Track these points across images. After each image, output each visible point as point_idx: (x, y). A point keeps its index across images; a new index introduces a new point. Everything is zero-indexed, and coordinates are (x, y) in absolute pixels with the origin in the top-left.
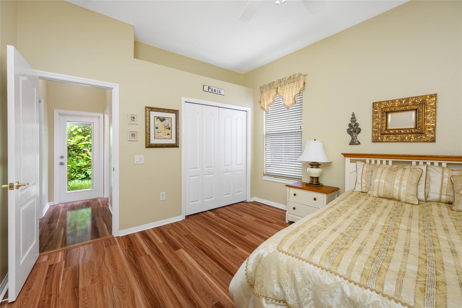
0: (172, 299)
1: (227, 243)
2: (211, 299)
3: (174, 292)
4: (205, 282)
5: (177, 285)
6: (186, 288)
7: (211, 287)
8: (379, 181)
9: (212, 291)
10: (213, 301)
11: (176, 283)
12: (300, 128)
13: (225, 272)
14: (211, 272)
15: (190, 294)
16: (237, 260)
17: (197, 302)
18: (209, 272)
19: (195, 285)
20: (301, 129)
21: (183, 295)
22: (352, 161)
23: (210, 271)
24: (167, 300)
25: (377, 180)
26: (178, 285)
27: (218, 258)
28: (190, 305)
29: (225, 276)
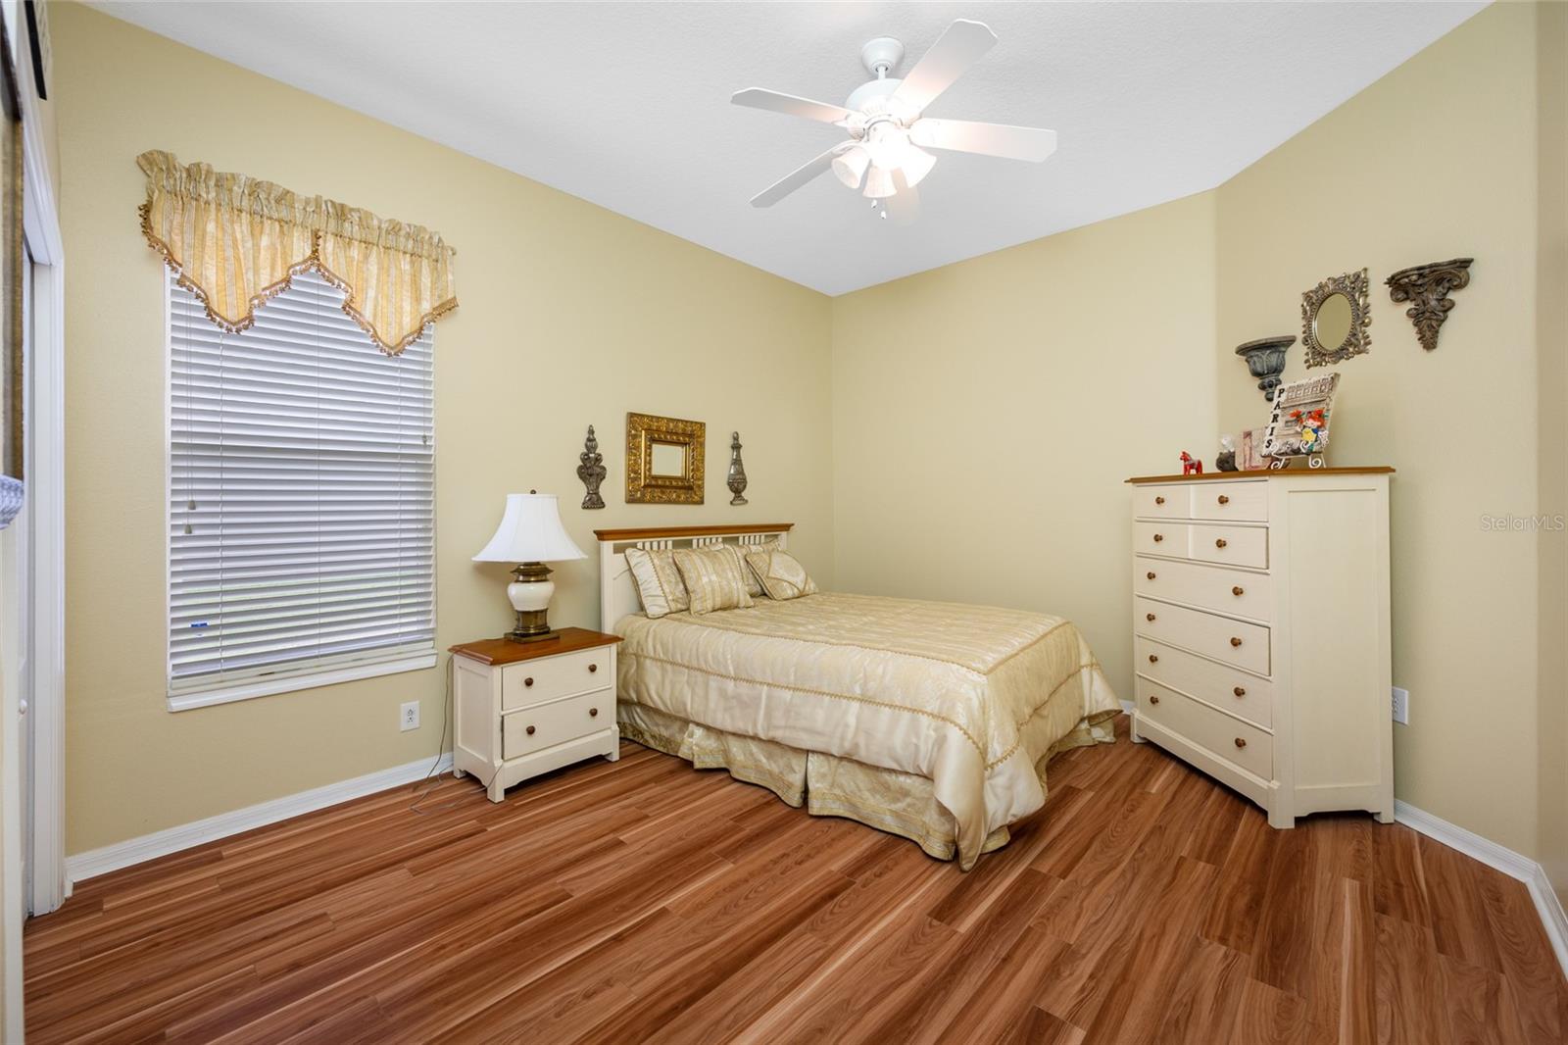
0: (974, 1017)
1: (618, 939)
2: (928, 930)
3: (948, 1021)
4: (871, 957)
5: (917, 1025)
6: (917, 998)
7: (884, 940)
8: (710, 581)
9: (897, 935)
10: (931, 926)
11: (910, 1033)
12: (421, 443)
13: (812, 917)
14: (821, 952)
15: (935, 977)
16: (742, 902)
17: (953, 957)
18: (821, 957)
19: (898, 977)
20: (425, 447)
21: (947, 993)
22: (618, 550)
23: (817, 955)
24: (988, 1029)
25: (705, 580)
26: (916, 1022)
27: (734, 950)
28: (969, 966)
29: (827, 917)
